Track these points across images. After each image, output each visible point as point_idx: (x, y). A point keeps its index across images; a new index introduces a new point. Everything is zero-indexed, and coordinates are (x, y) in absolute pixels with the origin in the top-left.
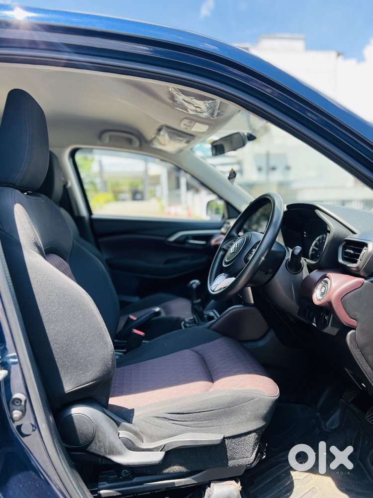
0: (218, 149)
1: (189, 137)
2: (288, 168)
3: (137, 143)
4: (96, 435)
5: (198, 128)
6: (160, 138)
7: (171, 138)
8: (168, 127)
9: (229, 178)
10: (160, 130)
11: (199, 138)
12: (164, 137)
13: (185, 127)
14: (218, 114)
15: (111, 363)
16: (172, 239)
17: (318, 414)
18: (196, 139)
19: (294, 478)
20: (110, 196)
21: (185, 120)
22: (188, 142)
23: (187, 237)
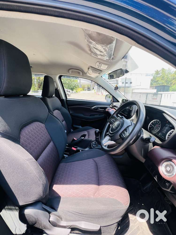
0: (111, 76)
1: (100, 71)
2: (131, 83)
3: (81, 73)
4: (37, 222)
5: (103, 67)
6: (89, 72)
7: (92, 71)
8: (91, 67)
9: (115, 89)
10: (89, 68)
11: (104, 72)
12: (90, 71)
13: (98, 66)
14: (113, 58)
15: (42, 194)
16: (93, 108)
17: (140, 183)
18: (103, 72)
19: (130, 219)
20: (82, 89)
21: (97, 63)
22: (99, 73)
23: (98, 108)
